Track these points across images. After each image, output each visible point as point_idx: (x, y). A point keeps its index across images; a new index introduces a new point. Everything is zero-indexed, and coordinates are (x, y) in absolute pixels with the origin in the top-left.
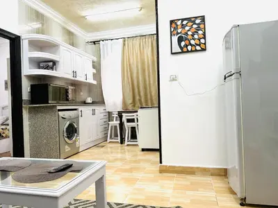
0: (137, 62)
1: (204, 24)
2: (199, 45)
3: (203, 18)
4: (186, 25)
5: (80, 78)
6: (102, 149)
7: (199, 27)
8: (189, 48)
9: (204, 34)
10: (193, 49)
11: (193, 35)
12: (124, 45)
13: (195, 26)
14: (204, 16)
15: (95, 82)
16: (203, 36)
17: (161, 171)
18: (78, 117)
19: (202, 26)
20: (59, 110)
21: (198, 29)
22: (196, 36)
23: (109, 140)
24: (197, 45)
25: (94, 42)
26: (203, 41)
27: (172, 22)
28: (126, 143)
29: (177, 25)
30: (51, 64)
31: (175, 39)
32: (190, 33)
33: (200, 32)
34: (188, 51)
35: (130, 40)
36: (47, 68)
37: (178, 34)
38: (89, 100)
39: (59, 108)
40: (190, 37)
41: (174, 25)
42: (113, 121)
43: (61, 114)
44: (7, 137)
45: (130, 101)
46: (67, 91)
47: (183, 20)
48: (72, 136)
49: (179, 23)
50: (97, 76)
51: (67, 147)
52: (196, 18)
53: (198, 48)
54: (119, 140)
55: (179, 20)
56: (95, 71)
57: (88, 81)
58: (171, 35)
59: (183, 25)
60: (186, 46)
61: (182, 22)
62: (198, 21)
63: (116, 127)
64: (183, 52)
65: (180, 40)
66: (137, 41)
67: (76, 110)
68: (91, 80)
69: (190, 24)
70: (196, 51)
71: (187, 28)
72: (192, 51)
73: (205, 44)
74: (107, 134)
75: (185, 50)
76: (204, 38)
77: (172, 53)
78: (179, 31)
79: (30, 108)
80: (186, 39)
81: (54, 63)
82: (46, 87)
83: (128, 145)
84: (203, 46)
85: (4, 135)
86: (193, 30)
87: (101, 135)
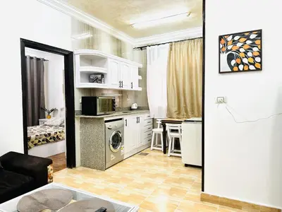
0: (184, 67)
1: (261, 40)
2: (254, 64)
3: (259, 33)
4: (238, 41)
5: (126, 87)
6: (145, 158)
7: (254, 43)
8: (241, 67)
9: (260, 52)
10: (246, 68)
11: (246, 53)
12: (171, 49)
13: (249, 42)
14: (261, 30)
15: (140, 89)
16: (258, 54)
17: (203, 199)
18: (123, 126)
19: (258, 42)
20: (106, 121)
21: (253, 45)
22: (250, 54)
23: (152, 148)
24: (251, 64)
25: (141, 48)
26: (258, 59)
27: (221, 38)
28: (169, 153)
29: (227, 41)
30: (100, 76)
31: (224, 56)
32: (242, 50)
33: (255, 49)
34: (239, 71)
35: (178, 45)
36: (96, 80)
37: (227, 51)
38: (134, 106)
39: (105, 119)
40: (242, 55)
41: (223, 41)
42: (157, 128)
43: (108, 125)
44: (63, 139)
45: (174, 109)
46: (113, 102)
47: (234, 35)
48: (117, 145)
49: (230, 39)
50: (143, 82)
51: (112, 156)
52: (251, 32)
53: (252, 67)
54: (162, 149)
55: (230, 35)
56: (140, 78)
57: (134, 89)
58: (220, 52)
59: (234, 41)
60: (238, 65)
61: (233, 38)
62: (253, 36)
63: (159, 135)
64: (233, 71)
65: (230, 58)
66: (184, 45)
67: (121, 119)
68: (136, 88)
69: (243, 40)
70: (249, 70)
71: (239, 45)
72: (244, 71)
73: (261, 63)
74: (150, 140)
75: (236, 69)
76: (260, 56)
77: (220, 72)
78: (229, 48)
79: (81, 118)
80: (237, 57)
81: (103, 75)
82: (95, 99)
83: (171, 156)
84: (258, 66)
85: (61, 138)
86: (247, 47)
87: (145, 142)
